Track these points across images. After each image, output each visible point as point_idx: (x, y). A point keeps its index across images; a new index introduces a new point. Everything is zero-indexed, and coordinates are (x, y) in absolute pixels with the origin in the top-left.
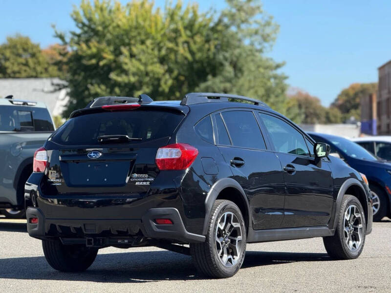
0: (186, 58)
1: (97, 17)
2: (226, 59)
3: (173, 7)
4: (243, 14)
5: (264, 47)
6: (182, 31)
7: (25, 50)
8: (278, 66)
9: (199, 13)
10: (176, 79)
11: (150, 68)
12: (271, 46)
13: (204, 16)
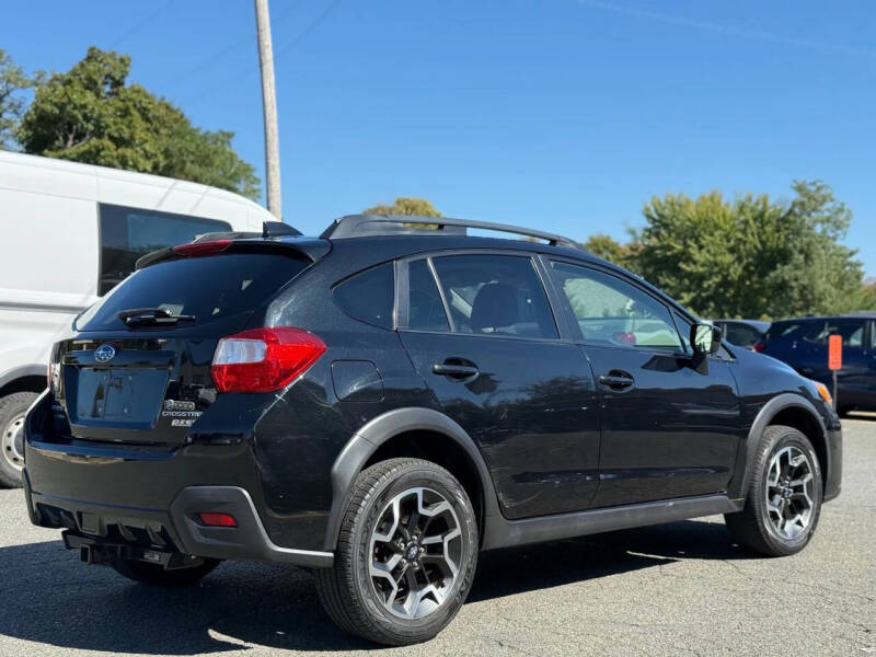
0: (756, 247)
1: (667, 212)
2: (795, 246)
3: (743, 199)
4: (813, 203)
5: (838, 235)
6: (751, 222)
7: (606, 248)
8: (852, 254)
9: (770, 203)
10: (746, 268)
11: (719, 258)
12: (845, 234)
13: (775, 206)
